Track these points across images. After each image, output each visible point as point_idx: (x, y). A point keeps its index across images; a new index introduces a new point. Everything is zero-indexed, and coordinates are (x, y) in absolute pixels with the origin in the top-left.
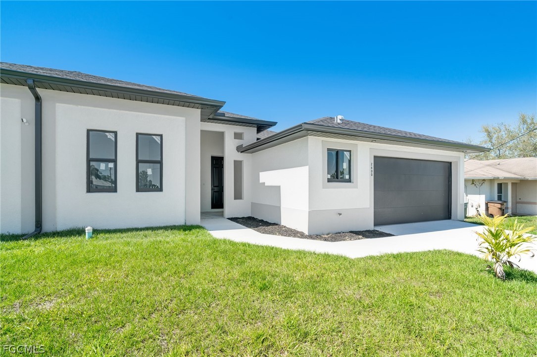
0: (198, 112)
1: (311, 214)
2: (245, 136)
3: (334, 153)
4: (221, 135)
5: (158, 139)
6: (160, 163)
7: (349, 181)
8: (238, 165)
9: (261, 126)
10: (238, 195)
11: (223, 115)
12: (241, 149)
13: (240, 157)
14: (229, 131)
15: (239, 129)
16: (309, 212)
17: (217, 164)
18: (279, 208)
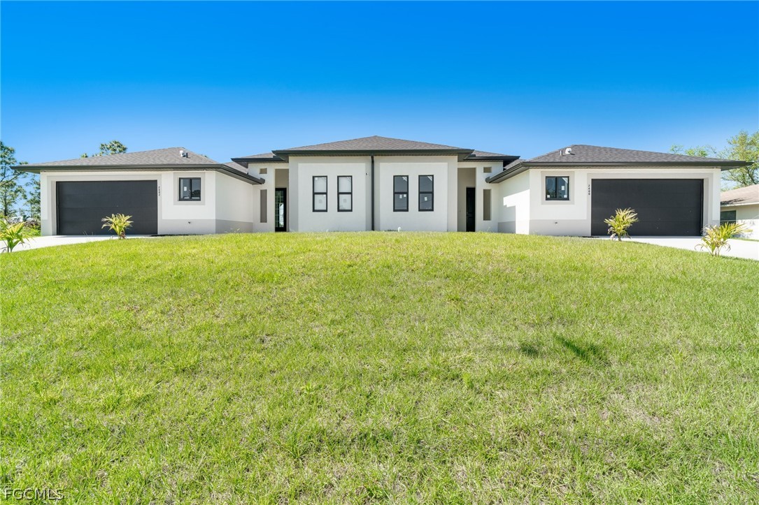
0: (456, 158)
1: (531, 222)
2: (493, 170)
3: (554, 180)
4: (474, 170)
5: (431, 178)
6: (432, 193)
7: (568, 199)
8: (487, 194)
9: (507, 161)
10: (487, 216)
11: (475, 156)
12: (489, 181)
13: (488, 186)
14: (479, 167)
15: (487, 165)
16: (530, 221)
17: (471, 193)
18: (515, 222)
